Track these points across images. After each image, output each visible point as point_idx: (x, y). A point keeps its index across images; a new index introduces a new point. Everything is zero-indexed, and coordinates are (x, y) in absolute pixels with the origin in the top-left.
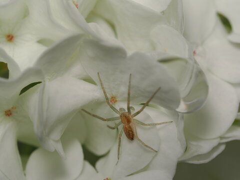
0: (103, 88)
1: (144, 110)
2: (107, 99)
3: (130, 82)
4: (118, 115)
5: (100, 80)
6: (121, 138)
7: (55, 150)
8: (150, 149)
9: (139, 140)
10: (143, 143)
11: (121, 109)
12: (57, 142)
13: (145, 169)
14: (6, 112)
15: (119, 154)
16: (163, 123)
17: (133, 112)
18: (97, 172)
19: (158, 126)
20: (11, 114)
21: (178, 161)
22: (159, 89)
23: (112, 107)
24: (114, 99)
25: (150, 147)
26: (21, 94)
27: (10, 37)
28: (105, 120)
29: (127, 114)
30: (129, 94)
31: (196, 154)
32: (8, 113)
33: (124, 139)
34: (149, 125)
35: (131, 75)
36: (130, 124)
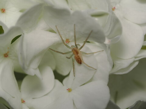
0: (60, 35)
1: (85, 45)
2: (63, 41)
3: (75, 29)
4: (71, 50)
5: (58, 30)
6: (74, 63)
7: (35, 75)
8: (92, 69)
9: (84, 63)
10: (87, 65)
11: (72, 46)
12: (36, 69)
13: (91, 80)
14: (4, 55)
15: (74, 73)
16: (98, 52)
17: (79, 47)
18: (64, 85)
19: (95, 54)
20: (7, 56)
21: (109, 74)
22: (92, 31)
23: (66, 45)
24: (68, 41)
25: (91, 67)
26: (12, 43)
27: (3, 11)
28: (64, 54)
29: (76, 49)
30: (75, 37)
31: (120, 68)
32: (6, 56)
33: (76, 64)
34: (90, 54)
35: (75, 25)
36: (79, 55)
